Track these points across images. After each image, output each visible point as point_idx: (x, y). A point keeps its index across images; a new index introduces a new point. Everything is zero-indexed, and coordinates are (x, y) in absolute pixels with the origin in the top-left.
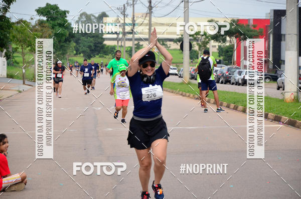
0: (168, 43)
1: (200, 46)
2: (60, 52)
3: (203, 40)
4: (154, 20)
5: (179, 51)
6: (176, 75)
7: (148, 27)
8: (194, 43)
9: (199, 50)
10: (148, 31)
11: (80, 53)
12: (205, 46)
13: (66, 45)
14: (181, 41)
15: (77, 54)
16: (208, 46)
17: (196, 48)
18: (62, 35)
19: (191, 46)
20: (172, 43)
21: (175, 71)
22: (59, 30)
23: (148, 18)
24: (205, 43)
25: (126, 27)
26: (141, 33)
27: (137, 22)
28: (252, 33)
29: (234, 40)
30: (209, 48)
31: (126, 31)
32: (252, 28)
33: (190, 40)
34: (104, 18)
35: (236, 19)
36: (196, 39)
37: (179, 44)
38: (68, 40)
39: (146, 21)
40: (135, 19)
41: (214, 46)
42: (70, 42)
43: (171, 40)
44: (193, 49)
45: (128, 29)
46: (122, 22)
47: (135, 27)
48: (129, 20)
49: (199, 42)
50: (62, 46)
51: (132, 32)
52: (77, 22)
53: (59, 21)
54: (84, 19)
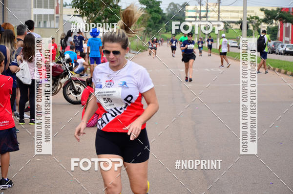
0: (231, 25)
1: (254, 27)
2: (156, 30)
3: (256, 22)
4: (222, 8)
5: (238, 30)
6: (237, 47)
7: (217, 13)
8: (250, 25)
9: (254, 29)
10: (217, 16)
11: (169, 31)
12: (258, 27)
13: (159, 25)
14: (240, 22)
15: (166, 32)
16: (260, 27)
17: (251, 28)
18: (157, 18)
19: (248, 27)
20: (234, 24)
21: (236, 45)
22: (155, 15)
23: (217, 7)
24: (258, 25)
25: (202, 13)
26: (212, 17)
27: (209, 9)
28: (291, 18)
29: (278, 23)
30: (260, 29)
31: (202, 16)
32: (292, 14)
33: (247, 22)
34: (186, 7)
35: (280, 7)
36: (251, 22)
37: (239, 25)
38: (160, 22)
39: (216, 9)
40: (208, 7)
41: (264, 26)
42: (162, 23)
43: (233, 22)
44: (249, 29)
45: (203, 14)
46: (199, 9)
47: (208, 13)
48: (204, 8)
49: (254, 24)
50: (156, 26)
51: (206, 17)
52: (167, 9)
53: (155, 9)
54: (172, 7)
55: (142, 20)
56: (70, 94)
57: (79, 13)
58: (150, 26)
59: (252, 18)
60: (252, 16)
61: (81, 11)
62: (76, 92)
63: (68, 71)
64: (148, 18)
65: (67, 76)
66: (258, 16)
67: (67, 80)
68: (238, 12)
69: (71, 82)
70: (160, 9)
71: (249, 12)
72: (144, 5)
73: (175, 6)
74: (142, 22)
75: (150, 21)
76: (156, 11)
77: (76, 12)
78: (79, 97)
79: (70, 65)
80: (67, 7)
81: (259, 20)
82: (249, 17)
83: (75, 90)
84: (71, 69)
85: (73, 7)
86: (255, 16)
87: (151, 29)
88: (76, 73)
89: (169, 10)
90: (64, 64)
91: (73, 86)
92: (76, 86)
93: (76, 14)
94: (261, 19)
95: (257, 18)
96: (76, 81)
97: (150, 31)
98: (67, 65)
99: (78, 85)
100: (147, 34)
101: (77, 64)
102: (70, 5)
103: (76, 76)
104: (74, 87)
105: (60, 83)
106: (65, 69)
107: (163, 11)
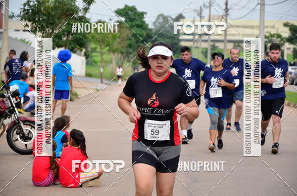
10: (223, 32)
23: (224, 20)
33: (265, 42)
34: (181, 20)
36: (271, 42)
52: (155, 23)
53: (137, 22)
54: (161, 20)
55: (119, 37)
56: (17, 140)
57: (30, 27)
58: (130, 46)
59: (272, 36)
60: (272, 33)
61: (34, 25)
62: (26, 138)
63: (14, 108)
64: (127, 35)
65: (13, 115)
66: (282, 34)
67: (13, 120)
68: (252, 27)
69: (19, 123)
70: (144, 22)
71: (267, 27)
72: (122, 16)
73: (165, 18)
74: (119, 40)
75: (130, 39)
76: (138, 26)
77: (27, 25)
78: (30, 143)
79: (16, 100)
80: (14, 18)
81: (282, 40)
82: (268, 35)
83: (23, 134)
84: (18, 105)
85: (22, 20)
86: (276, 32)
87: (131, 50)
88: (26, 111)
89: (157, 24)
90: (9, 98)
91: (21, 128)
92: (26, 128)
93: (27, 28)
94: (284, 38)
95: (279, 36)
96: (26, 122)
97: (131, 53)
98: (13, 100)
99: (29, 128)
100: (126, 58)
101: (27, 99)
102: (18, 16)
103: (26, 115)
104: (23, 131)
105: (3, 124)
106: (10, 105)
107: (147, 25)
